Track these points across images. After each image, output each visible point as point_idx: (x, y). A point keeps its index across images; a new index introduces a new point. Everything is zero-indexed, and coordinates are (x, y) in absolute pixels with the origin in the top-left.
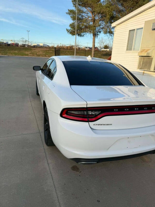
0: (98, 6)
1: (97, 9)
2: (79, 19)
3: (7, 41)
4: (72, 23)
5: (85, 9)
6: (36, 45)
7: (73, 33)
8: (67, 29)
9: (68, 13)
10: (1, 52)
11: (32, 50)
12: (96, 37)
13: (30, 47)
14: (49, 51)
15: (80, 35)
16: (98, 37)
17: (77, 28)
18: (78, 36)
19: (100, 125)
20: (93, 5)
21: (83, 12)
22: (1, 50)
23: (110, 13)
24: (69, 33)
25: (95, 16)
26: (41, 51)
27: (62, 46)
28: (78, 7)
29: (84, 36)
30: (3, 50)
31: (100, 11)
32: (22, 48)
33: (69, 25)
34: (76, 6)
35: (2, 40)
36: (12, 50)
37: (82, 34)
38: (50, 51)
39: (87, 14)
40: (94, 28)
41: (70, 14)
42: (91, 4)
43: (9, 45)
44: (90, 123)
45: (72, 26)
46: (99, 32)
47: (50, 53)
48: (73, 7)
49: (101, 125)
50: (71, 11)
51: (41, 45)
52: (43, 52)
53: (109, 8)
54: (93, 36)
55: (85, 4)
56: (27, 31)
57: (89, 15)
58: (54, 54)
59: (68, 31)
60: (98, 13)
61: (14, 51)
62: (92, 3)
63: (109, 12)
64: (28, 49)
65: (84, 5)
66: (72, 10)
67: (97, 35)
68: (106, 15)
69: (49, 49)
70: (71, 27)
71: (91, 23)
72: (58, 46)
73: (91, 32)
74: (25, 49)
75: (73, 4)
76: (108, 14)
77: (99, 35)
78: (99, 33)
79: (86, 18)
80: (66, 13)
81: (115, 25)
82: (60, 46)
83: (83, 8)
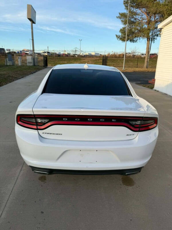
0: (155, 5)
1: (153, 9)
2: (131, 23)
3: (59, 52)
4: (123, 28)
5: (138, 11)
6: (88, 54)
7: (123, 39)
8: (116, 35)
9: (119, 17)
10: (52, 63)
11: (81, 60)
12: (152, 42)
13: (80, 57)
14: (98, 60)
15: (132, 41)
16: (154, 42)
17: (127, 33)
18: (130, 42)
19: (49, 134)
20: (148, 5)
21: (136, 14)
22: (52, 61)
23: (168, 12)
24: (119, 39)
25: (150, 17)
26: (91, 60)
27: (114, 54)
28: (129, 9)
29: (138, 41)
30: (53, 60)
31: (156, 11)
32: (72, 58)
33: (120, 30)
34: (128, 8)
35: (53, 51)
36: (62, 61)
37: (135, 39)
38: (100, 61)
39: (141, 15)
40: (148, 31)
41: (121, 18)
42: (145, 4)
43: (59, 55)
44: (39, 131)
45: (123, 31)
46: (156, 35)
47: (100, 63)
48: (125, 10)
49: (51, 134)
50: (122, 15)
51: (93, 54)
52: (92, 61)
53: (167, 6)
54: (147, 40)
55: (139, 5)
56: (80, 40)
57: (143, 17)
58: (102, 63)
59: (118, 37)
60: (154, 13)
61: (63, 62)
62: (148, 2)
63: (168, 10)
64: (78, 59)
65: (137, 6)
66: (123, 13)
67: (154, 39)
68: (163, 15)
69: (99, 58)
70: (121, 33)
71: (146, 26)
72: (109, 54)
73: (144, 36)
74: (75, 59)
75: (125, 6)
76: (167, 13)
77: (156, 39)
78: (155, 37)
79: (139, 20)
80: (117, 17)
81: (162, 26)
82: (111, 55)
83: (136, 10)
